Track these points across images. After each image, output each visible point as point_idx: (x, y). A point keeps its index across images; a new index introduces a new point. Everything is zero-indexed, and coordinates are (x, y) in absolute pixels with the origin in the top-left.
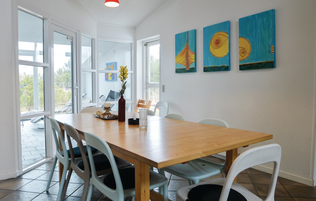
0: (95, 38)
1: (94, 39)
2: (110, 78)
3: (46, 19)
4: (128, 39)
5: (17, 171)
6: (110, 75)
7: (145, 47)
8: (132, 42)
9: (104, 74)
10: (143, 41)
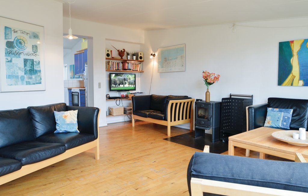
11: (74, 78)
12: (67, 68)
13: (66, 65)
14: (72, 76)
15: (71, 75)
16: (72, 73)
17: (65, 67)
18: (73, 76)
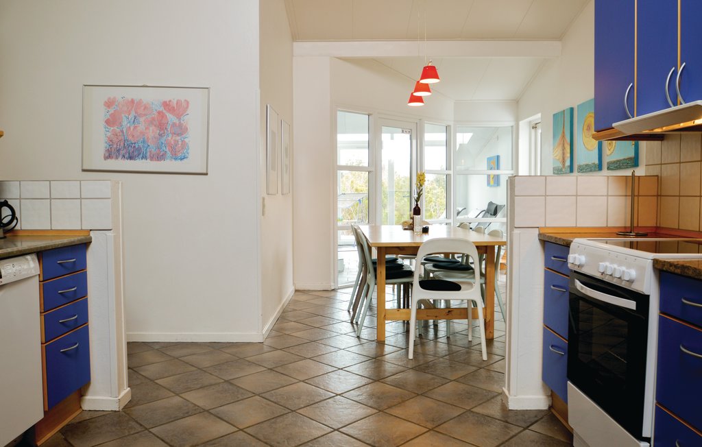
0: (451, 123)
1: (449, 126)
2: (492, 183)
3: (371, 114)
4: (506, 120)
5: (332, 284)
6: (492, 177)
7: (533, 131)
8: (512, 123)
9: (486, 176)
10: (530, 122)
11: (571, 171)
12: (539, 131)
13: (537, 117)
14: (564, 161)
15: (560, 156)
16: (564, 149)
17: (535, 128)
18: (568, 163)
